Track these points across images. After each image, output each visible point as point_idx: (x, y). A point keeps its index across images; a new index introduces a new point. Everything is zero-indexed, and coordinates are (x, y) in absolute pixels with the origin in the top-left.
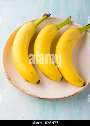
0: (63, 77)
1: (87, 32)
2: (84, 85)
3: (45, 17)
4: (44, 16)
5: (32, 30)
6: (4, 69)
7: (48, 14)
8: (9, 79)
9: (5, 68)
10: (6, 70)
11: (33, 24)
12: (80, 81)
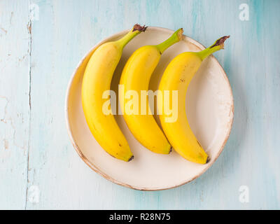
0: (171, 148)
1: (211, 58)
2: (208, 161)
3: (137, 31)
4: (134, 30)
5: (115, 60)
6: (71, 137)
7: (142, 26)
8: (83, 157)
9: (73, 136)
10: (75, 141)
11: (116, 47)
12: (201, 156)
